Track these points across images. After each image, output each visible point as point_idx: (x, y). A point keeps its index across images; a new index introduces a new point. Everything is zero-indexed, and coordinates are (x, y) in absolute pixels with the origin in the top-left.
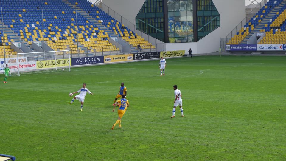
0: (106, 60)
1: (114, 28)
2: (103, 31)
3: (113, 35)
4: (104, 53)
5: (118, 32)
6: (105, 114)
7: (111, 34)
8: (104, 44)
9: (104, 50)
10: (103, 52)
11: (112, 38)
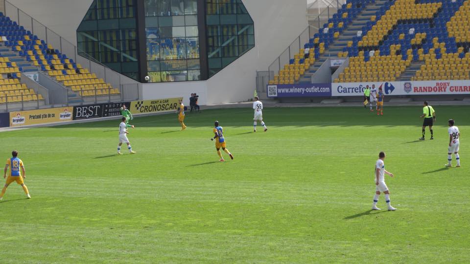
0: (14, 121)
1: (30, 53)
2: (7, 59)
3: (29, 68)
4: (10, 107)
5: (40, 62)
6: (8, 235)
7: (24, 65)
8: (9, 88)
9: (10, 100)
10: (7, 103)
11: (27, 74)
